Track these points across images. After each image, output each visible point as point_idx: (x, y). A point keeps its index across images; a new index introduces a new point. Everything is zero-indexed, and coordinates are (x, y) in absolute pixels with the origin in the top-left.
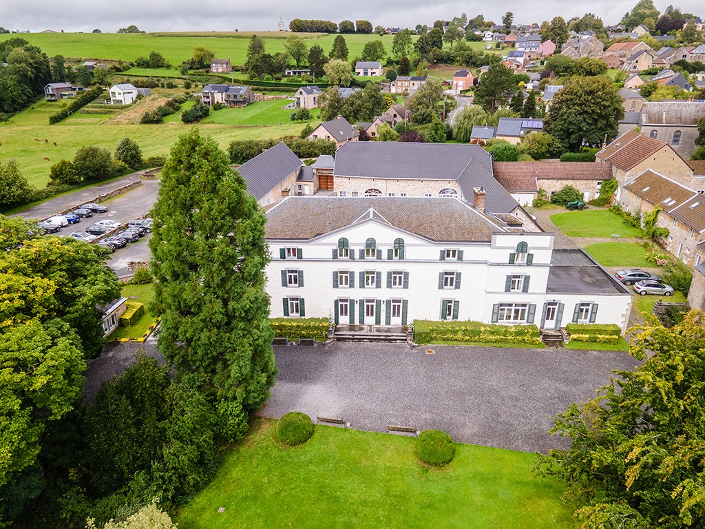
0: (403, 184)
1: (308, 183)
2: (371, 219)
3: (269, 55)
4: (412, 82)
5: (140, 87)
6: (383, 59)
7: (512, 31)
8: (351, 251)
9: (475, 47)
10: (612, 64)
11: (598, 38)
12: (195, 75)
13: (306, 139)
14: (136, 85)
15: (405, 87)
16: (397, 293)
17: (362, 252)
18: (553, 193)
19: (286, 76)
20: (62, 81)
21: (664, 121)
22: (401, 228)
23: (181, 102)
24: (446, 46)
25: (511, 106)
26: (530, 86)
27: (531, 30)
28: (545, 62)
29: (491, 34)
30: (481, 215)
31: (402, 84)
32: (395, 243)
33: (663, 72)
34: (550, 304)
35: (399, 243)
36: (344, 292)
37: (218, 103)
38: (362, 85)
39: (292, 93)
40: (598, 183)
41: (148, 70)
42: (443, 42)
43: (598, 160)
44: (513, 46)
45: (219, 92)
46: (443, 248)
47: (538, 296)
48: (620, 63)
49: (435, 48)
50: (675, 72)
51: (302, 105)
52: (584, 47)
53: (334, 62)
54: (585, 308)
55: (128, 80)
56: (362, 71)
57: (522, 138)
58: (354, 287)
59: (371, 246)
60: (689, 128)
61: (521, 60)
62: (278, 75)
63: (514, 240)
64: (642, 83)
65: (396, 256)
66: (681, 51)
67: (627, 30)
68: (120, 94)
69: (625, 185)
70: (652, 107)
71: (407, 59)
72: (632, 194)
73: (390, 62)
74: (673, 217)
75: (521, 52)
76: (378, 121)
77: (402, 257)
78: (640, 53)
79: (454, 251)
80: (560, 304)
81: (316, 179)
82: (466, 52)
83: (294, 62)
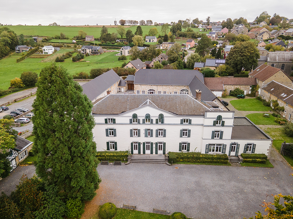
0: (164, 87)
1: (123, 87)
2: (148, 105)
3: (109, 33)
4: (169, 45)
5: (56, 47)
6: (157, 35)
7: (210, 24)
8: (138, 119)
9: (195, 30)
10: (252, 37)
11: (246, 27)
12: (79, 42)
13: (123, 68)
14: (54, 46)
15: (166, 46)
16: (161, 139)
17: (144, 120)
18: (230, 91)
19: (117, 42)
20: (23, 45)
21: (277, 60)
22: (162, 109)
23: (72, 53)
24: (183, 30)
25: (211, 54)
26: (218, 46)
27: (218, 24)
28: (224, 36)
29: (202, 25)
30: (199, 103)
31: (165, 45)
32: (159, 116)
33: (274, 40)
34: (233, 144)
35: (161, 116)
36: (135, 139)
37: (88, 53)
38: (148, 46)
39: (119, 49)
40: (251, 87)
41: (59, 40)
42: (182, 28)
43: (250, 77)
44: (211, 30)
45: (88, 49)
46: (182, 118)
47: (227, 140)
48: (255, 36)
49: (178, 31)
50: (280, 40)
51: (123, 54)
52: (240, 30)
53: (136, 37)
54: (249, 146)
55: (51, 44)
56: (148, 40)
57: (216, 67)
58: (140, 136)
59: (148, 117)
60: (288, 63)
61: (214, 35)
62: (114, 42)
63: (216, 115)
64: (266, 44)
65: (160, 122)
66: (281, 31)
67: (257, 24)
68: (47, 50)
69: (263, 87)
70: (272, 54)
71: (167, 35)
72: (266, 91)
73: (160, 37)
74: (286, 102)
75: (214, 32)
76: (154, 61)
77: (163, 122)
78: (264, 32)
79: (187, 120)
80: (237, 144)
81: (126, 85)
82: (192, 32)
83: (120, 37)
